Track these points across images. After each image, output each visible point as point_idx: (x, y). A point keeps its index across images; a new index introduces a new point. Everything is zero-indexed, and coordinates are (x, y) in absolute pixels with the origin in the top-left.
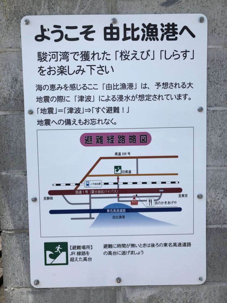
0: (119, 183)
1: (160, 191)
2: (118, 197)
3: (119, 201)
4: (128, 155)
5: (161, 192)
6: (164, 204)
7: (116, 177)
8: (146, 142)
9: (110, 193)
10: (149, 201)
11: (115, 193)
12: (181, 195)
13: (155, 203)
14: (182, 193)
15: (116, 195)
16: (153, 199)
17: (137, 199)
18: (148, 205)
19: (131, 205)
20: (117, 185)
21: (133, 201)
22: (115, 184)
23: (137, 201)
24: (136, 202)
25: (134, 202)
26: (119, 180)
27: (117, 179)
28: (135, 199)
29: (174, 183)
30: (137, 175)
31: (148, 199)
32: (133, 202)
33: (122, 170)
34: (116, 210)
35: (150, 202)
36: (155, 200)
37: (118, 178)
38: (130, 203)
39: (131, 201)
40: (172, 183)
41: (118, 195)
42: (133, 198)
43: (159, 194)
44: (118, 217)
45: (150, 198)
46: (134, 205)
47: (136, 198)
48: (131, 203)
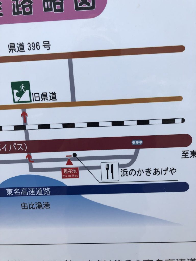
0: (27, 127)
1: (134, 143)
2: (30, 161)
3: (31, 169)
4: (43, 51)
5: (137, 147)
6: (144, 175)
7: (20, 111)
8: (93, 7)
9: (8, 152)
10: (107, 169)
11: (21, 152)
12: (189, 153)
13: (121, 173)
14: (190, 148)
15: (23, 156)
16: (116, 163)
17: (76, 164)
18: (105, 179)
19: (63, 178)
20: (22, 132)
21: (68, 169)
22: (17, 128)
23: (77, 169)
24: (75, 171)
25: (70, 171)
26: (28, 118)
27: (22, 115)
28: (72, 164)
29: (171, 121)
30: (74, 103)
31: (103, 163)
32: (66, 171)
33: (33, 91)
34: (27, 190)
35: (110, 170)
36: (120, 166)
37: (24, 115)
38: (60, 173)
39: (62, 170)
40: (166, 121)
41: (29, 157)
42: (66, 162)
43: (131, 152)
44: (35, 206)
45: (110, 162)
46: (70, 178)
47: (73, 162)
48: (63, 174)
